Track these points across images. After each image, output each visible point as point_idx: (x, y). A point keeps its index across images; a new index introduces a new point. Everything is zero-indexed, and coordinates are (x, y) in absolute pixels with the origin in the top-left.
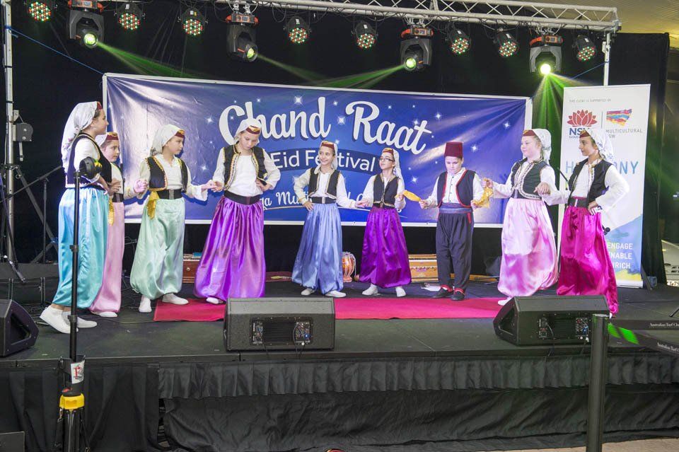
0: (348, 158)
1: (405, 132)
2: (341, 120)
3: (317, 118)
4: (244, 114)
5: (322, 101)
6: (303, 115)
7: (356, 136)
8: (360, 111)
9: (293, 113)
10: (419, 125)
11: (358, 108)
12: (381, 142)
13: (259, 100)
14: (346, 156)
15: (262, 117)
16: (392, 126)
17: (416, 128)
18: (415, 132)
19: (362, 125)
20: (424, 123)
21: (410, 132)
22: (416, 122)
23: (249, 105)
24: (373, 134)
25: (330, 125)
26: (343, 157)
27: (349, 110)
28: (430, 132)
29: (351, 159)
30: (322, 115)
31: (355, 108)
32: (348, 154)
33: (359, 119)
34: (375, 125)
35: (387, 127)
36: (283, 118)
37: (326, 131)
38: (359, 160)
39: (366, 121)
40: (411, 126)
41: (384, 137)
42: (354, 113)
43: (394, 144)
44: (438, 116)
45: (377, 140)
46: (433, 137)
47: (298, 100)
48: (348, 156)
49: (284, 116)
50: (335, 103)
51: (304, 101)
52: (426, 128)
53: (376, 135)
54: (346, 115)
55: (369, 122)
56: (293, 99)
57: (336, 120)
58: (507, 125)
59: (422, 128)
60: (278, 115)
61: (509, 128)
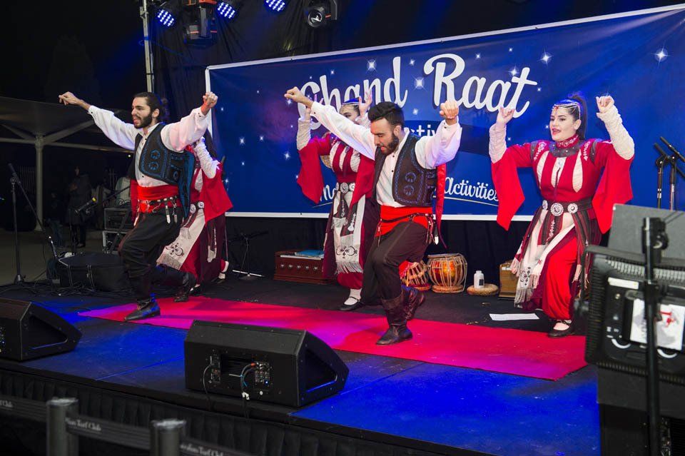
0: (429, 131)
1: (499, 88)
2: (419, 83)
3: (392, 84)
4: (319, 90)
5: (397, 62)
6: (377, 82)
7: (437, 102)
8: (441, 67)
9: (366, 82)
10: (518, 76)
11: (438, 64)
12: (468, 105)
13: (332, 72)
14: (426, 129)
15: (336, 92)
16: (482, 82)
17: (514, 80)
18: (514, 86)
19: (444, 86)
20: (526, 71)
21: (506, 87)
22: (514, 72)
23: (323, 79)
24: (458, 96)
25: (407, 91)
26: (423, 131)
27: (428, 68)
28: (535, 83)
30: (397, 80)
31: (434, 64)
32: (429, 126)
33: (439, 79)
34: (459, 83)
35: (475, 84)
36: (357, 89)
37: (402, 99)
39: (448, 81)
40: (508, 78)
41: (472, 99)
42: (435, 71)
43: (485, 106)
44: (546, 58)
45: (463, 103)
46: (539, 90)
47: (372, 65)
48: (429, 129)
49: (358, 86)
50: (412, 62)
51: (377, 65)
52: (529, 78)
53: (461, 97)
54: (425, 76)
55: (452, 80)
56: (366, 65)
57: (413, 83)
58: (661, 55)
59: (523, 79)
60: (351, 87)
61: (665, 60)
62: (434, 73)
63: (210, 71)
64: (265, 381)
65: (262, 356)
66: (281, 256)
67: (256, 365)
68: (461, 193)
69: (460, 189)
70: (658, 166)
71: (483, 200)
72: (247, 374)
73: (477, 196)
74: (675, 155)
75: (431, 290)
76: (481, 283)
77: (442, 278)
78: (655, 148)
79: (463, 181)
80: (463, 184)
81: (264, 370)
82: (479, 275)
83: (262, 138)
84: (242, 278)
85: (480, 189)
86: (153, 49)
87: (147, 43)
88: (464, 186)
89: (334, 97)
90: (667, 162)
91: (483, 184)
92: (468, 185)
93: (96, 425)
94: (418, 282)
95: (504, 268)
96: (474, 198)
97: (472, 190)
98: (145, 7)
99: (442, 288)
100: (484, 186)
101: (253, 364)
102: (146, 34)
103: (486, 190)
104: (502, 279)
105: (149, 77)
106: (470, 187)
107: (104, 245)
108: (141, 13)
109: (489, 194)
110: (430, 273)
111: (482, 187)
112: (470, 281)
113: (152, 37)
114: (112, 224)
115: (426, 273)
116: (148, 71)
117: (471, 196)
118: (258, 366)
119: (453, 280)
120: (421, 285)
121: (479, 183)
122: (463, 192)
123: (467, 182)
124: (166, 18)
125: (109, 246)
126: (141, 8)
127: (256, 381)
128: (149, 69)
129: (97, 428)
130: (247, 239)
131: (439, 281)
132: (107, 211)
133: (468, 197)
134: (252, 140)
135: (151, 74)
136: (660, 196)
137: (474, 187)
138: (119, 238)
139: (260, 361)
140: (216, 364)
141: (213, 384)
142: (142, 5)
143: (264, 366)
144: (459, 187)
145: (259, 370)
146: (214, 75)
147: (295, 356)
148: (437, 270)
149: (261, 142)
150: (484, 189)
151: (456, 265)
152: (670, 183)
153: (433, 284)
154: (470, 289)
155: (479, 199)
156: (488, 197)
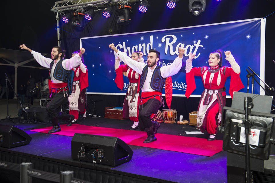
1: (189, 47)
2: (160, 45)
3: (150, 45)
4: (122, 47)
5: (152, 37)
6: (144, 45)
7: (166, 53)
8: (168, 40)
9: (140, 45)
10: (196, 43)
11: (167, 38)
13: (127, 41)
14: (162, 62)
15: (129, 48)
16: (183, 45)
17: (195, 45)
18: (195, 47)
19: (169, 46)
20: (199, 42)
21: (192, 47)
22: (195, 42)
23: (124, 43)
25: (155, 48)
26: (161, 63)
27: (163, 40)
28: (203, 46)
29: (165, 63)
30: (151, 44)
31: (165, 38)
33: (167, 44)
34: (175, 46)
35: (180, 46)
36: (136, 47)
38: (168, 64)
40: (193, 44)
42: (166, 40)
44: (207, 37)
45: (176, 53)
46: (204, 48)
47: (142, 38)
48: (163, 62)
49: (137, 46)
50: (157, 38)
51: (144, 38)
52: (200, 44)
53: (175, 51)
54: (162, 43)
55: (172, 44)
56: (140, 38)
57: (158, 45)
58: (248, 37)
59: (198, 44)
60: (134, 46)
61: (250, 39)
62: (165, 42)
63: (82, 40)
64: (102, 156)
65: (100, 147)
66: (108, 109)
67: (98, 150)
68: (175, 86)
69: (174, 85)
70: (248, 77)
71: (183, 89)
72: (95, 153)
73: (181, 88)
74: (254, 73)
75: (163, 122)
76: (182, 120)
77: (168, 118)
78: (246, 70)
79: (176, 82)
80: (175, 83)
81: (101, 153)
82: (181, 117)
83: (101, 65)
84: (93, 117)
85: (182, 85)
86: (60, 31)
87: (58, 29)
88: (176, 84)
89: (128, 50)
90: (251, 76)
91: (183, 83)
92: (177, 83)
93: (39, 173)
94: (158, 119)
95: (191, 115)
96: (180, 88)
97: (179, 85)
98: (58, 16)
99: (168, 122)
100: (184, 84)
101: (97, 150)
102: (58, 25)
103: (184, 85)
104: (190, 118)
105: (59, 42)
106: (178, 84)
107: (41, 104)
108: (56, 18)
109: (185, 87)
110: (163, 116)
111: (183, 84)
112: (178, 119)
113: (60, 27)
114: (43, 97)
115: (162, 116)
116: (58, 39)
117: (179, 87)
118: (99, 151)
119: (172, 119)
120: (160, 121)
121: (181, 83)
122: (176, 86)
123: (177, 82)
124: (65, 20)
125: (42, 104)
126: (56, 16)
127: (98, 156)
128: (59, 38)
129: (40, 174)
130: (95, 102)
131: (167, 119)
132: (42, 92)
133: (177, 88)
134: (97, 66)
135: (60, 40)
136: (248, 88)
137: (180, 84)
138: (46, 102)
139: (100, 149)
140: (83, 150)
141: (82, 157)
142: (57, 15)
143: (102, 151)
144: (174, 84)
145: (100, 152)
146: (83, 41)
147: (113, 147)
148: (166, 115)
149: (101, 66)
150: (183, 85)
151: (173, 113)
152: (252, 84)
153: (164, 120)
154: (178, 122)
155: (181, 89)
156: (185, 88)
